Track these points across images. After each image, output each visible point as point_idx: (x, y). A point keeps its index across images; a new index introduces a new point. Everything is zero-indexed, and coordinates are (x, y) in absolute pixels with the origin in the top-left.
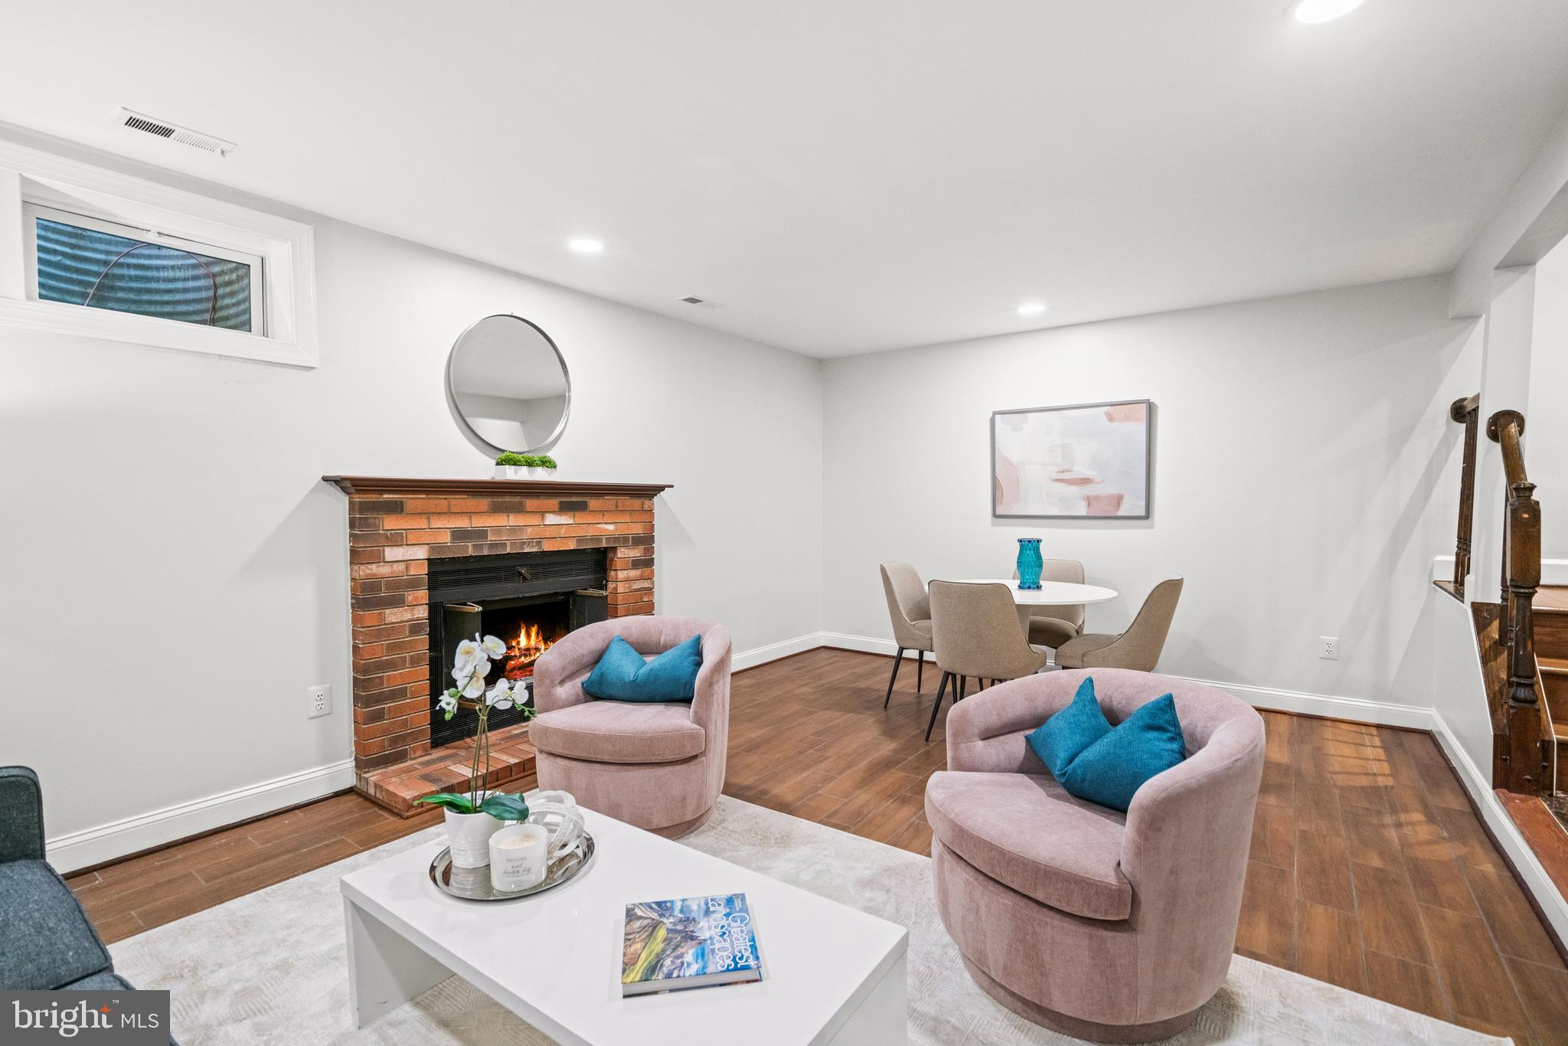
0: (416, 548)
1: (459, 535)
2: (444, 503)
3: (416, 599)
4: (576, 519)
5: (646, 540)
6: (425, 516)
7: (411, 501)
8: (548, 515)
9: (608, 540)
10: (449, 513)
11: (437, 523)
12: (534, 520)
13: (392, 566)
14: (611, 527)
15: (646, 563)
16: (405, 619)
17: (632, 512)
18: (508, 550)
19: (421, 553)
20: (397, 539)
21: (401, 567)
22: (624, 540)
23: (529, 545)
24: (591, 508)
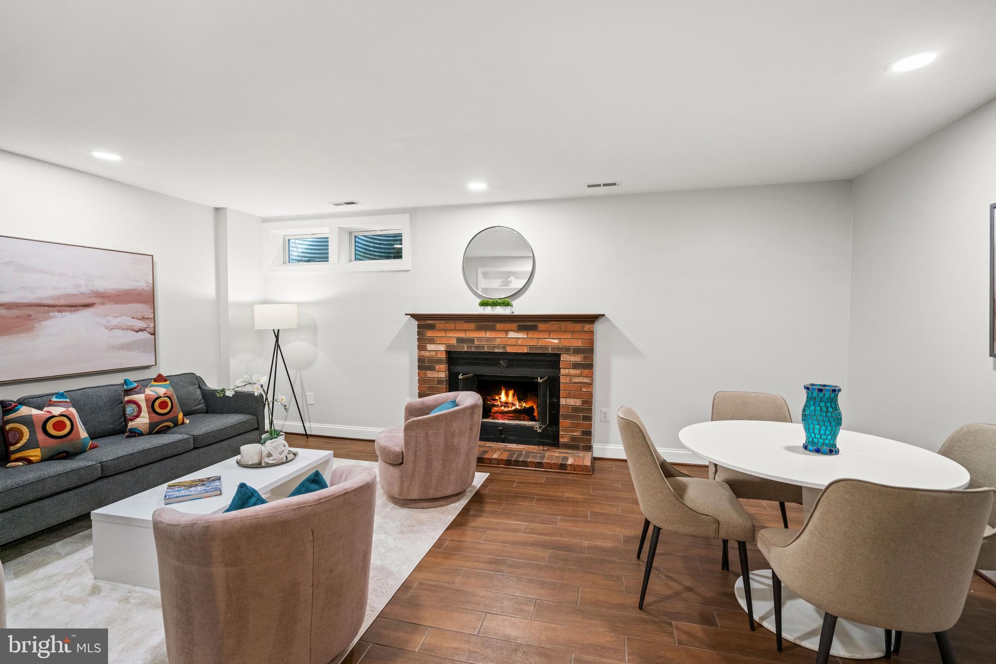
0: (440, 345)
1: (460, 340)
2: (453, 325)
3: (440, 368)
4: (529, 335)
5: (588, 351)
6: (444, 331)
7: (439, 324)
8: (510, 332)
9: (552, 349)
10: (455, 330)
11: (450, 334)
12: (502, 335)
13: (430, 353)
14: (556, 341)
15: (588, 366)
16: (435, 377)
17: (573, 332)
18: (486, 350)
19: (442, 348)
20: (432, 341)
21: (434, 353)
22: (567, 350)
23: (498, 348)
24: (540, 329)
